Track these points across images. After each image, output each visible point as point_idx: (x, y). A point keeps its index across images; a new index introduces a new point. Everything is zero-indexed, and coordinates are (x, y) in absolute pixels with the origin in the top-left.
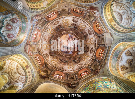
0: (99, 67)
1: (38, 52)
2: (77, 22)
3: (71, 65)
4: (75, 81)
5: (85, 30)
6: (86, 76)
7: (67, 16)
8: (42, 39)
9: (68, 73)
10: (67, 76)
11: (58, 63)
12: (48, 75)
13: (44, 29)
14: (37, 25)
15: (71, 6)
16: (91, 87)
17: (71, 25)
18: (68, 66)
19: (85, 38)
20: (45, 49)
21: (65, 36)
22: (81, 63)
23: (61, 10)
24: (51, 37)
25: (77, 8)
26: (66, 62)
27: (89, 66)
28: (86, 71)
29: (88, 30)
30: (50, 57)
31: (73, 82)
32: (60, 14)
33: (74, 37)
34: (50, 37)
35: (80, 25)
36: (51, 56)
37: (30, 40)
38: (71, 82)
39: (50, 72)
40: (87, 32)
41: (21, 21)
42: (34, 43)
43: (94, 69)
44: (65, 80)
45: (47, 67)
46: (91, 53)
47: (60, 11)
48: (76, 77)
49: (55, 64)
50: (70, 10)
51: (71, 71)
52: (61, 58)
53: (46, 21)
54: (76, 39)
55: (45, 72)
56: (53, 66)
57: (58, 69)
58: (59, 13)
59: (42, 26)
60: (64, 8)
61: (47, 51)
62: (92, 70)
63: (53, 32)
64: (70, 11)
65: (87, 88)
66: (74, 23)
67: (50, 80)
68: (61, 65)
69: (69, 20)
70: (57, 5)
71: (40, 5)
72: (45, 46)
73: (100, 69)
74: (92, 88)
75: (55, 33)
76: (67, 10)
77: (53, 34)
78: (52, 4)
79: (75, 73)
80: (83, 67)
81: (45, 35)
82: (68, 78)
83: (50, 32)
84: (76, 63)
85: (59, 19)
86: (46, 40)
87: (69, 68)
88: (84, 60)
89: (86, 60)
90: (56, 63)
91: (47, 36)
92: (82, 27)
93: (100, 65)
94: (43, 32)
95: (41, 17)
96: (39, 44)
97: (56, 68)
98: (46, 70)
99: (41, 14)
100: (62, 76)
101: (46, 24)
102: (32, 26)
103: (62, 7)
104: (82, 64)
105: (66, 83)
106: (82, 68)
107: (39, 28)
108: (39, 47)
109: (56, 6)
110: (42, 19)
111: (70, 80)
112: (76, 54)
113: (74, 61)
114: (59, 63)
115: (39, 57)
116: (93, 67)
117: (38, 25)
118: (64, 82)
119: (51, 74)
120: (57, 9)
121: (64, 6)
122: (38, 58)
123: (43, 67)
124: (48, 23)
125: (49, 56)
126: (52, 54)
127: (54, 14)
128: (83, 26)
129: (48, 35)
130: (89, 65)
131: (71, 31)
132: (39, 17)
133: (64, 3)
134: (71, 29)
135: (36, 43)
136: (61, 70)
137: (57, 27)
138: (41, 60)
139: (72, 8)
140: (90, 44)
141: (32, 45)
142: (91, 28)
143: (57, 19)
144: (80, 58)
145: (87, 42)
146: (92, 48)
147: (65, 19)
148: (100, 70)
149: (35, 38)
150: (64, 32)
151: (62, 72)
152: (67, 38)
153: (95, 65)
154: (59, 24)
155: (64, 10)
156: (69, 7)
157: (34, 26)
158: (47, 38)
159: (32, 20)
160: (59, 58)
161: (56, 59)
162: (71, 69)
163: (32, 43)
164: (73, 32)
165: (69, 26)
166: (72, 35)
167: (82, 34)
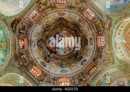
0: (22, 64)
1: (71, 6)
2: (82, 64)
3: (39, 34)
4: (19, 30)
5: (69, 68)
6: (18, 45)
7: (93, 57)
8: (82, 17)
9: (31, 26)
10: (29, 24)
11: (49, 21)
12: (41, 3)
13: (92, 25)
14: (101, 20)
15: (101, 66)
16: (3, 44)
17: (81, 56)
18: (39, 31)
19: (60, 64)
20: (71, 15)
22: (36, 46)
23: (103, 54)
24: (80, 28)
25: (96, 71)
26: (45, 31)
27: (27, 53)
28: (24, 48)
29: (67, 71)
30: (59, 16)
31: (18, 28)
32: (99, 50)
33: (67, 53)
35: (76, 65)
36: (59, 18)
37: (88, 4)
38: (20, 25)
39: (43, 8)
40: (66, 69)
41: (114, 4)
42: (82, 7)
43: (22, 57)
44: (26, 20)
45: (49, 7)
46: (41, 62)
47: (102, 52)
48: (23, 33)
49: (48, 18)
50: (98, 62)
51: (33, 31)
52: (52, 27)
53: (99, 32)
54: (64, 54)
55: (45, 2)
56: (47, 15)
57: (42, 18)
58: (101, 50)
59: (96, 25)
60: (103, 58)
61: (67, 17)
62: (22, 54)
63: (84, 33)
64: (96, 62)
65: (4, 39)
66: (82, 61)
67: (33, 3)
68: (44, 24)
69: (88, 56)
70: (110, 52)
71: (119, 34)
72: (74, 17)
73: (19, 64)
75: (82, 35)
76: (99, 60)
77: (82, 33)
78: (114, 48)
79: (28, 34)
80: (30, 46)
81: (85, 23)
82: (25, 24)
83: (86, 30)
84: (39, 41)
85: (95, 47)
86: (80, 21)
87: (37, 31)
88: (38, 51)
89: (36, 53)
90: (49, 20)
91: (83, 25)
92: (73, 66)
93: (24, 65)
94: (89, 22)
95: (106, 28)
96: (79, 11)
97: (43, 17)
98: (47, 4)
99: (109, 30)
100: (31, 18)
101: (96, 31)
102: (102, 13)
103: (105, 56)
104: (34, 47)
105: (21, 19)
106: (30, 44)
107: (96, 21)
108: (75, 10)
109: (109, 50)
110: (104, 29)
111: (22, 25)
113: (42, 40)
114: (47, 22)
115: (66, 4)
116: (25, 57)
117: (99, 21)
118: (24, 17)
119: (40, 7)
120: (105, 49)
121: (105, 59)
122: (65, 2)
123: (51, 2)
124: (96, 33)
126: (61, 20)
127: (102, 45)
128: (73, 68)
129: (83, 27)
130: (29, 53)
131: (75, 53)
132: (108, 26)
133: (108, 61)
135: (81, 8)
136: (39, 21)
137: (87, 40)
138: (61, 5)
139: (98, 66)
140: (51, 66)
141: (82, 4)
142: (68, 75)
143: (95, 45)
144: (42, 47)
145: (56, 64)
146: (45, 66)
147: (91, 53)
148: (17, 63)
149: (87, 11)
151: (36, 22)
153: (26, 60)
154: (89, 44)
155: (101, 56)
156: (101, 64)
157: (100, 16)
158: (81, 24)
159: (109, 17)
160: (54, 25)
161: (53, 22)
162: (34, 32)
163: (84, 4)
164: (73, 54)
165: (81, 53)
166: (70, 52)
167: (66, 62)
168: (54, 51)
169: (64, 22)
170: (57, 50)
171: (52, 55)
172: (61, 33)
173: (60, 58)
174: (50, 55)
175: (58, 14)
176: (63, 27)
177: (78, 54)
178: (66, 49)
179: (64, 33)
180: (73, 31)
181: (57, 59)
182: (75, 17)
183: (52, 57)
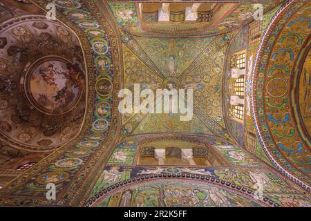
2: (5, 40)
5: (34, 32)
17: (11, 57)
19: (54, 42)
21: (33, 83)
24: (14, 113)
29: (34, 25)
33: (46, 65)
34: (12, 116)
35: (18, 38)
36: (53, 137)
40: (39, 31)
52: (73, 117)
54: (51, 62)
61: (37, 137)
63: (6, 103)
66: (7, 47)
74: (104, 85)
75: (11, 100)
77: (11, 104)
86: (11, 127)
91: (5, 120)
92: (24, 36)
96: (2, 146)
112: (82, 81)
125: (49, 138)
128: (23, 33)
129: (6, 116)
131: (29, 64)
134: (23, 61)
142: (29, 18)
145: (64, 43)
150: (22, 79)
152: (42, 82)
158: (10, 122)
160: (68, 122)
161: (67, 128)
164: (32, 61)
165: (13, 62)
166: (40, 66)
167: (44, 45)
168: (73, 70)
169: (47, 126)
170: (67, 71)
171: (75, 61)
172: (58, 106)
173: (58, 54)
174: (78, 62)
175: (52, 142)
176: (53, 117)
177: (20, 61)
178: (49, 72)
179: (52, 106)
180: (32, 108)
181: (63, 53)
182: (18, 137)
183: (74, 58)
